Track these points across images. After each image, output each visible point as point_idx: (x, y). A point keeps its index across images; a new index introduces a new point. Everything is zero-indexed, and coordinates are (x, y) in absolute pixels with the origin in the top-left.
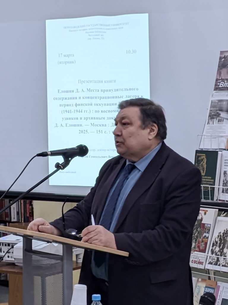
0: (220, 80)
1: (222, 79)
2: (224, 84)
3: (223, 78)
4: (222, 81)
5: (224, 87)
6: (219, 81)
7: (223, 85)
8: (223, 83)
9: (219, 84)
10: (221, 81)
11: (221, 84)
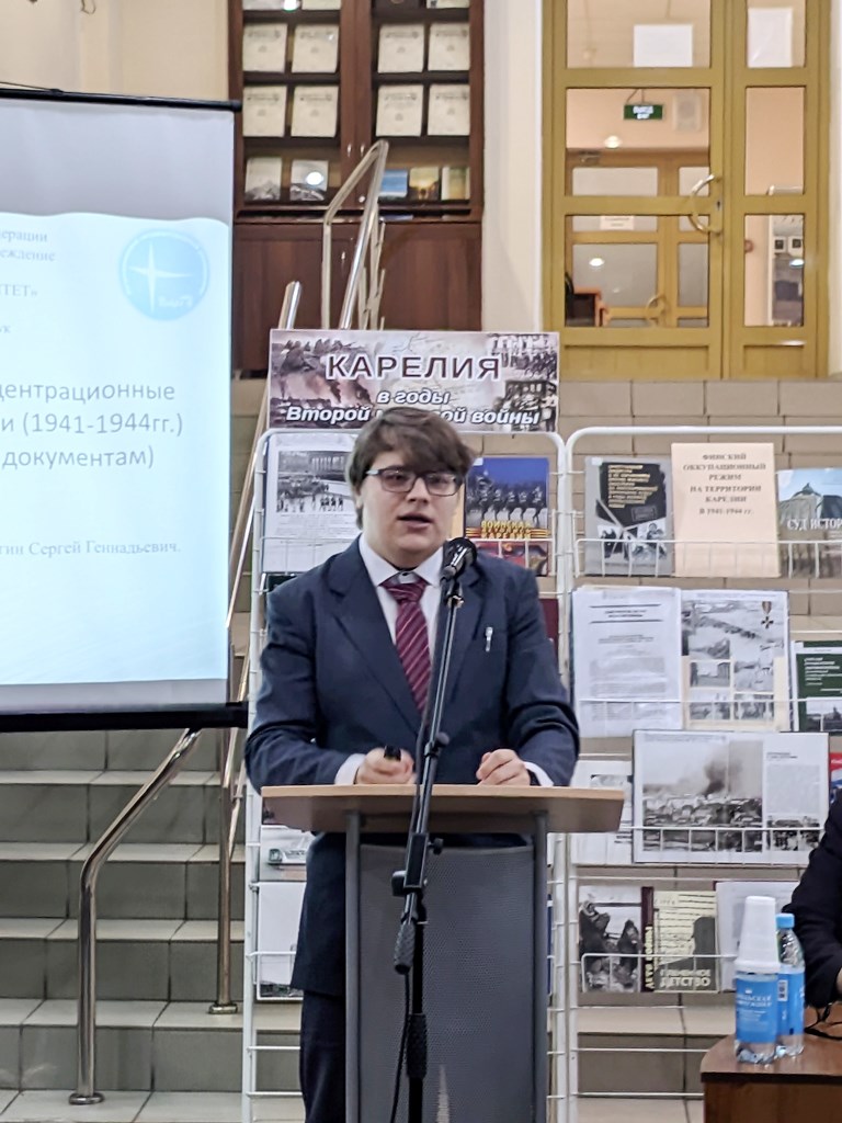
0: (285, 401)
1: (290, 400)
2: (301, 413)
3: (294, 397)
4: (292, 405)
5: (303, 419)
6: (282, 405)
7: (297, 413)
8: (299, 409)
9: (283, 411)
10: (288, 404)
11: (290, 412)
